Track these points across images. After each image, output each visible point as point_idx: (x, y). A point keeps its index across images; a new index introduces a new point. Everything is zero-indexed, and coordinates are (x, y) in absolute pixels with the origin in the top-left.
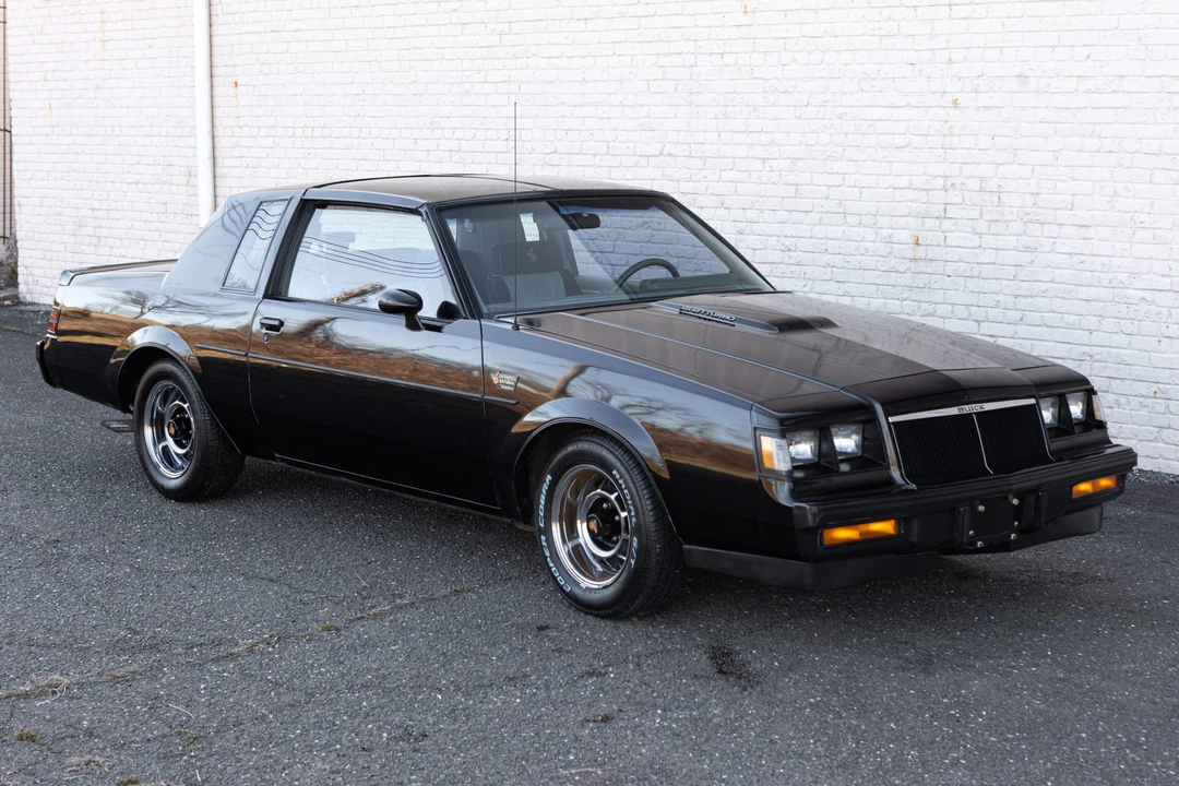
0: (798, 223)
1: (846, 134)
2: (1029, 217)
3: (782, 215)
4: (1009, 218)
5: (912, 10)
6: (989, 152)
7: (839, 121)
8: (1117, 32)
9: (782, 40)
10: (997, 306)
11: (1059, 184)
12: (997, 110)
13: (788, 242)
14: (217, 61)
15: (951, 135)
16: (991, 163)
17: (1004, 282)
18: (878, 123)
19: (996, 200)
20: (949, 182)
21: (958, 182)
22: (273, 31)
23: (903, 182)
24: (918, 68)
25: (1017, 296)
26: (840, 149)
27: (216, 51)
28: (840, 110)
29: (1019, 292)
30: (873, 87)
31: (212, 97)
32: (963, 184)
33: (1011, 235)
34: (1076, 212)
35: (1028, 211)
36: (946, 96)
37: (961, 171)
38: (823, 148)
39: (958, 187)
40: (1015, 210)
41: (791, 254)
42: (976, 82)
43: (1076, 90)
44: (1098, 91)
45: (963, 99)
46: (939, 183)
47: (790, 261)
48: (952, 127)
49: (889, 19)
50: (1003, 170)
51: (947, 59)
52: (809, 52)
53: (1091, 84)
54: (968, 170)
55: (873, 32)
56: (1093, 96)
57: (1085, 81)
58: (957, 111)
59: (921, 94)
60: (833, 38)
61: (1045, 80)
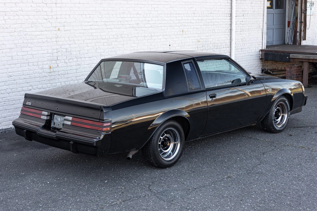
0: (13, 68)
1: (28, 40)
2: (78, 57)
3: (7, 66)
4: (73, 58)
5: (45, 4)
6: (68, 41)
7: (25, 36)
8: (95, 11)
9: (4, 12)
10: (72, 80)
11: (84, 48)
12: (69, 31)
13: (10, 74)
15: (58, 38)
16: (69, 44)
17: (73, 74)
18: (37, 36)
19: (70, 54)
20: (58, 50)
21: (60, 50)
24: (48, 20)
25: (76, 77)
26: (26, 44)
28: (26, 33)
29: (77, 76)
30: (35, 26)
32: (61, 50)
33: (74, 62)
35: (78, 55)
36: (56, 27)
38: (20, 44)
39: (60, 51)
40: (75, 55)
41: (11, 77)
42: (64, 24)
43: (87, 25)
44: (92, 25)
45: (61, 28)
46: (55, 51)
47: (11, 80)
48: (58, 36)
49: (39, 6)
50: (72, 46)
51: (56, 18)
52: (14, 16)
53: (91, 24)
54: (63, 47)
55: (34, 10)
56: (91, 26)
57: (89, 23)
58: (59, 32)
59: (49, 27)
60: (22, 12)
61: (80, 23)
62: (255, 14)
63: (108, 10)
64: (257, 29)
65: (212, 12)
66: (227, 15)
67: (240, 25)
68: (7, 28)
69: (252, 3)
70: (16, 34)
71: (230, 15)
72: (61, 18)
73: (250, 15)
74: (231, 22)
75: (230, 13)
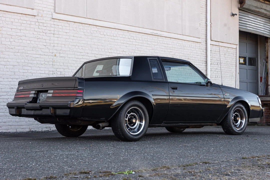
0: (15, 82)
1: (29, 60)
3: (10, 80)
5: (45, 34)
6: (62, 66)
7: (26, 57)
8: (87, 44)
9: (11, 36)
12: (64, 57)
13: (12, 86)
15: (54, 62)
16: (63, 69)
18: (37, 58)
20: (54, 73)
21: (55, 72)
23: (43, 72)
24: (46, 47)
26: (27, 64)
28: (28, 54)
30: (36, 50)
32: (56, 73)
36: (53, 53)
38: (22, 63)
39: (56, 74)
41: (13, 89)
42: (60, 51)
44: (84, 55)
45: (57, 55)
46: (52, 72)
47: (13, 91)
48: (54, 60)
49: (40, 35)
50: (65, 70)
51: (53, 46)
52: (18, 40)
53: (82, 54)
54: (58, 70)
55: (35, 37)
57: (81, 53)
58: (55, 57)
59: (47, 52)
60: (25, 37)
61: (74, 52)
62: (228, 64)
63: (98, 45)
64: (231, 78)
65: (189, 57)
66: (203, 62)
67: (215, 72)
68: (12, 49)
69: (225, 54)
70: (19, 54)
71: (205, 62)
72: (57, 46)
73: (224, 64)
74: (206, 68)
75: (205, 60)
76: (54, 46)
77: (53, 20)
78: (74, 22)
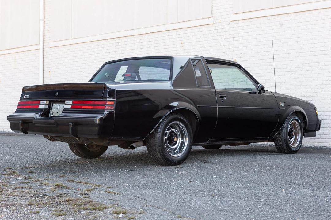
5: (224, 39)
11: (262, 77)
12: (246, 61)
14: (45, 66)
19: (246, 83)
20: (234, 80)
22: (60, 58)
23: (222, 81)
24: (226, 53)
27: (45, 64)
31: (43, 75)
34: (266, 84)
37: (237, 77)
42: (240, 55)
43: (265, 55)
45: (237, 60)
46: (232, 80)
49: (218, 42)
52: (198, 52)
55: (214, 46)
56: (270, 56)
57: (267, 53)
60: (204, 48)
61: (257, 53)
63: (291, 37)
72: (238, 50)
76: (234, 51)
77: (232, 22)
78: (258, 18)
